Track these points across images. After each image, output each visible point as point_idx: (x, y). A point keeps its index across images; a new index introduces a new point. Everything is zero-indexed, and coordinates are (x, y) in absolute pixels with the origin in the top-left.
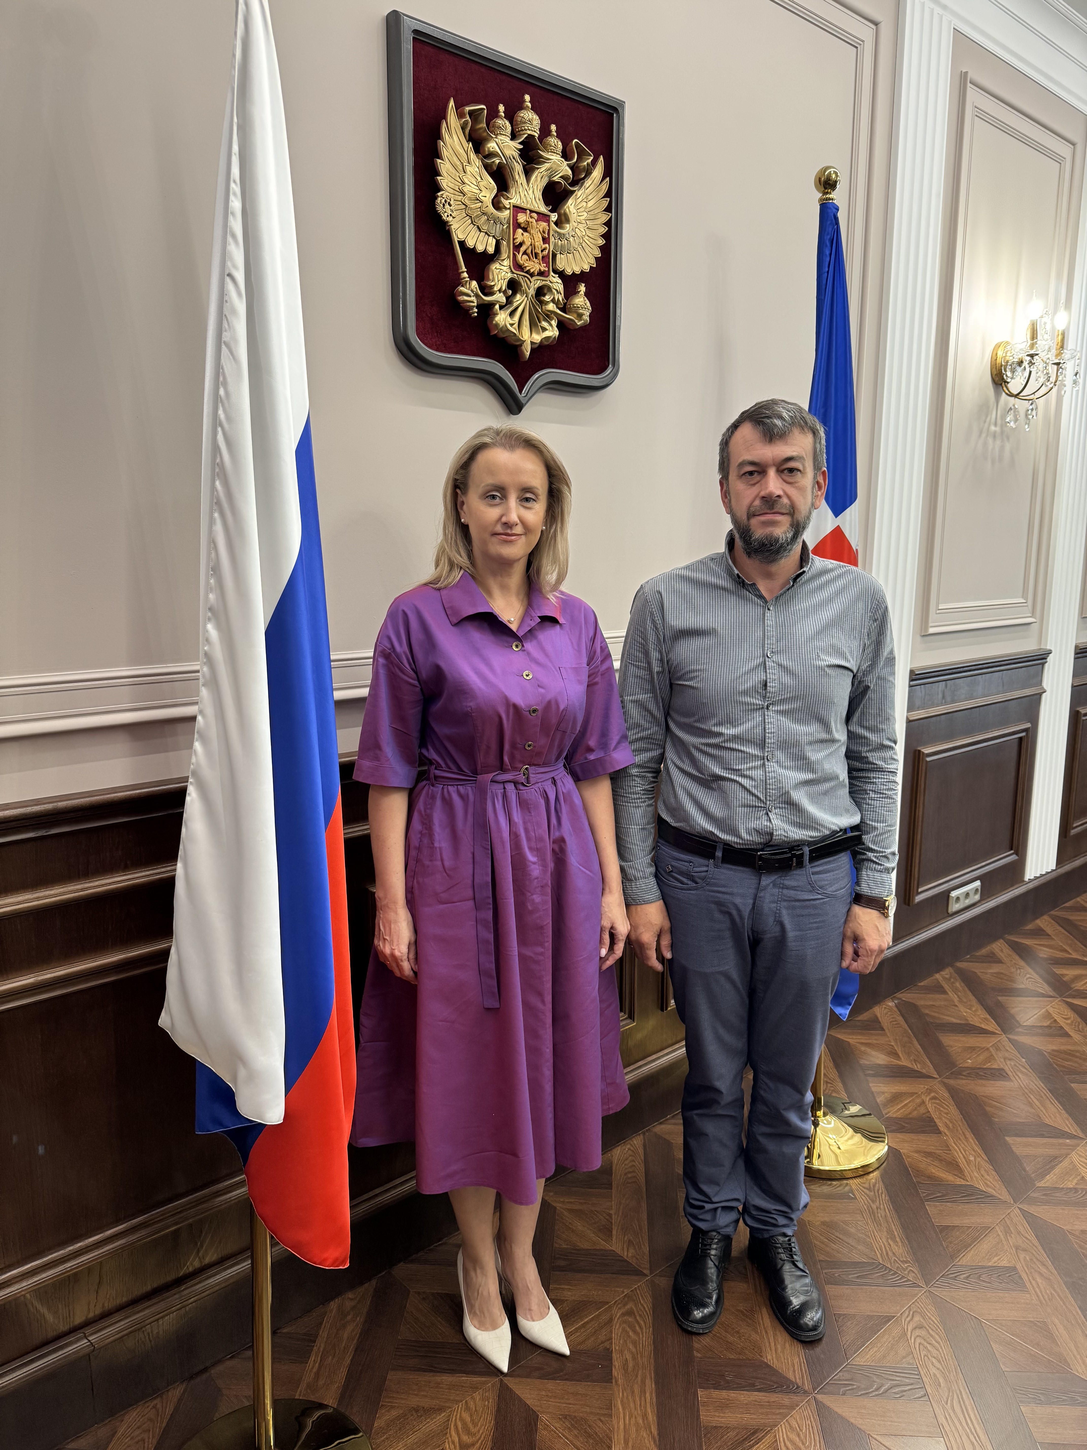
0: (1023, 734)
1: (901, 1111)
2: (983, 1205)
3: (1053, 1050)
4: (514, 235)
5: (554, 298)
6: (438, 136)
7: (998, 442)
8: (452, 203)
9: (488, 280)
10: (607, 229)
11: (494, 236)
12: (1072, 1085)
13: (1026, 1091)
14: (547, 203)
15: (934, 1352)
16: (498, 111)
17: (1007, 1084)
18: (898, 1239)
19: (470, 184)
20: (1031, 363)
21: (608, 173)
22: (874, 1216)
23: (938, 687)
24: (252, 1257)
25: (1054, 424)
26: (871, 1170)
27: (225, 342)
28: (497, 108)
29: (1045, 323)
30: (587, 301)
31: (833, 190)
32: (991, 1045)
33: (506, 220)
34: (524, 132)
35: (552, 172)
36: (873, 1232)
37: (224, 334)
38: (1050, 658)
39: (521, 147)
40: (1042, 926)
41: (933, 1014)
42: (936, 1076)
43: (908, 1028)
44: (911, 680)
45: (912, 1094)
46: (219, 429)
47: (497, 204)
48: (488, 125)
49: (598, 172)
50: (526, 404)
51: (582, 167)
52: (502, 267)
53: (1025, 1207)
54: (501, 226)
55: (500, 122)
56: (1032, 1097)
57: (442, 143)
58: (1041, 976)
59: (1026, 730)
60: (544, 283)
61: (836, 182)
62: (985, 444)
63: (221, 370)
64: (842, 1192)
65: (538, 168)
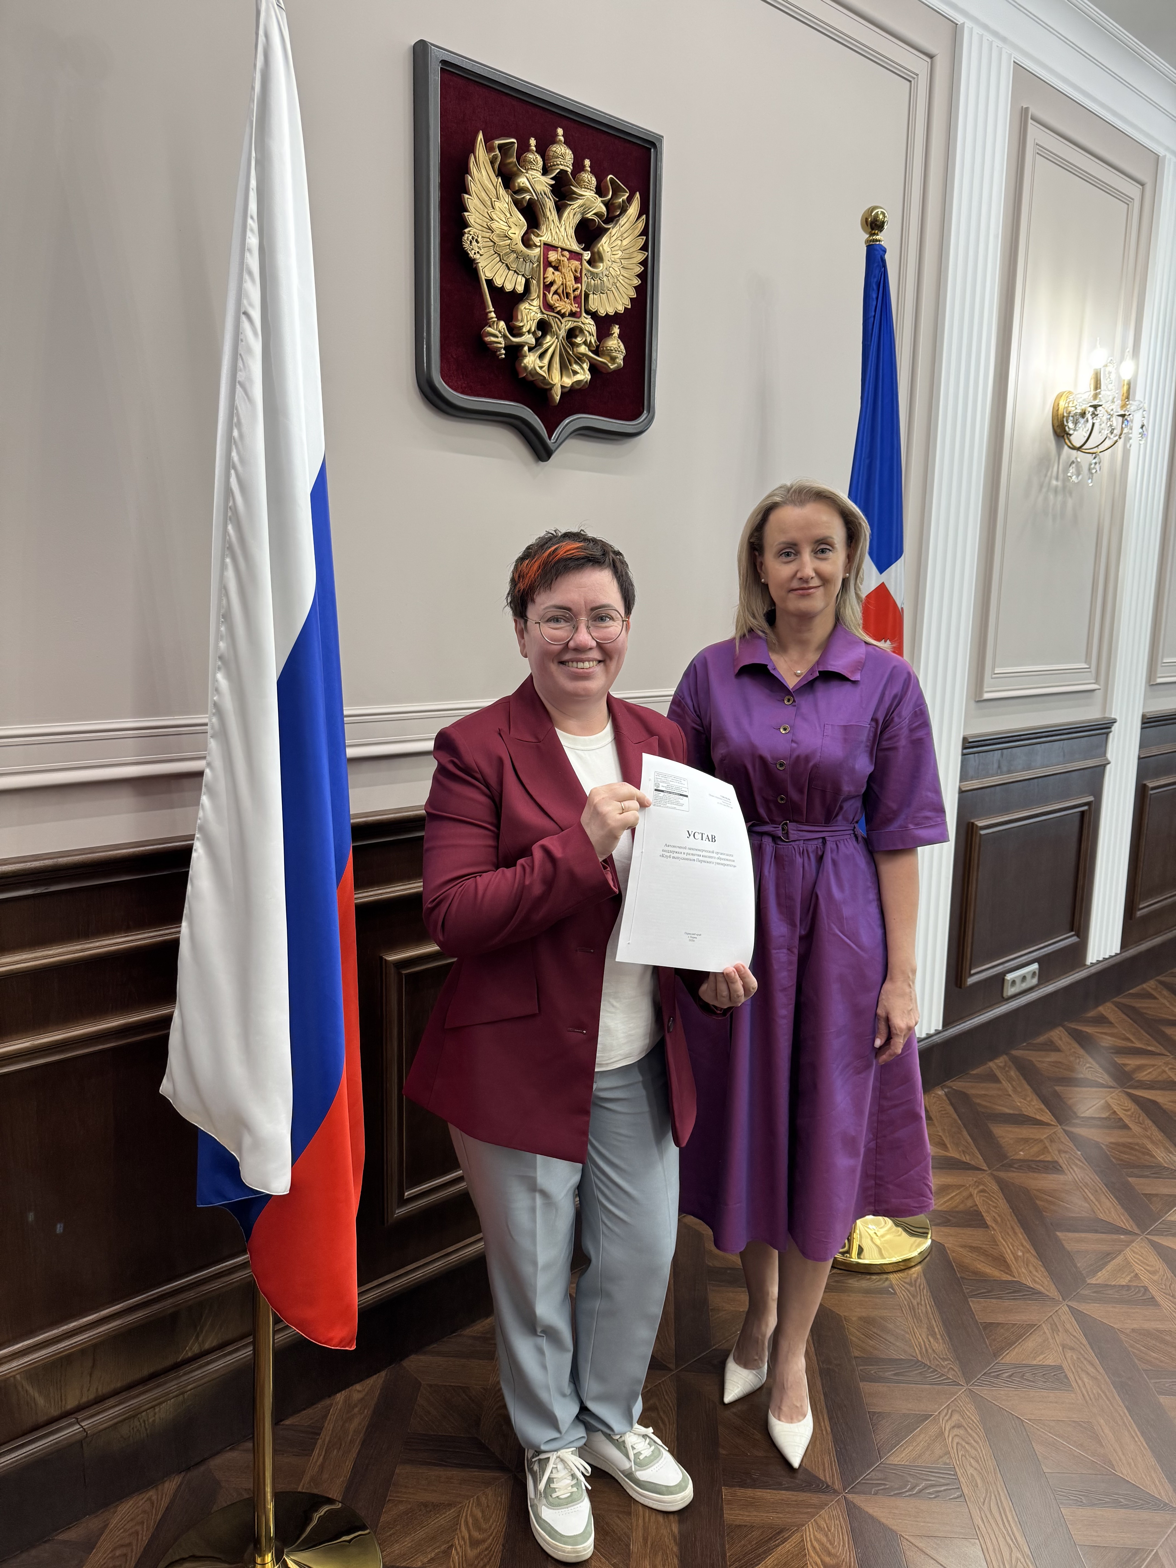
0: (1085, 808)
1: (947, 1204)
2: (1030, 1302)
3: (1111, 1143)
4: (544, 274)
5: (586, 340)
6: (466, 170)
7: (1060, 498)
8: (479, 239)
9: (517, 320)
10: (643, 268)
11: (523, 275)
12: (1130, 1179)
13: (1081, 1184)
14: (579, 241)
15: (973, 1452)
16: (530, 145)
17: (1061, 1177)
18: (939, 1336)
19: (499, 220)
20: (1094, 415)
21: (644, 210)
22: (915, 1312)
23: (993, 756)
24: (254, 1343)
25: (1120, 479)
26: (913, 1264)
27: (239, 382)
28: (529, 142)
29: (1110, 373)
30: (621, 344)
31: (881, 231)
32: (1045, 1136)
33: (536, 258)
34: (557, 167)
35: (585, 208)
36: (913, 1328)
37: (239, 373)
38: (1115, 728)
39: (553, 182)
40: (1104, 1013)
41: (984, 1103)
42: (985, 1168)
43: (957, 1117)
44: (964, 748)
45: (959, 1187)
46: (233, 472)
47: (526, 241)
48: (518, 159)
49: (633, 209)
50: (555, 450)
51: (617, 204)
52: (532, 307)
53: (1074, 1304)
54: (531, 264)
55: (531, 156)
56: (1086, 1190)
57: (470, 178)
58: (1101, 1066)
59: (1088, 804)
60: (575, 324)
61: (883, 223)
62: (1046, 499)
63: (235, 411)
64: (882, 1286)
65: (571, 205)
